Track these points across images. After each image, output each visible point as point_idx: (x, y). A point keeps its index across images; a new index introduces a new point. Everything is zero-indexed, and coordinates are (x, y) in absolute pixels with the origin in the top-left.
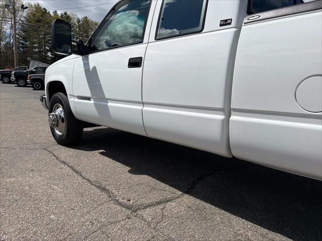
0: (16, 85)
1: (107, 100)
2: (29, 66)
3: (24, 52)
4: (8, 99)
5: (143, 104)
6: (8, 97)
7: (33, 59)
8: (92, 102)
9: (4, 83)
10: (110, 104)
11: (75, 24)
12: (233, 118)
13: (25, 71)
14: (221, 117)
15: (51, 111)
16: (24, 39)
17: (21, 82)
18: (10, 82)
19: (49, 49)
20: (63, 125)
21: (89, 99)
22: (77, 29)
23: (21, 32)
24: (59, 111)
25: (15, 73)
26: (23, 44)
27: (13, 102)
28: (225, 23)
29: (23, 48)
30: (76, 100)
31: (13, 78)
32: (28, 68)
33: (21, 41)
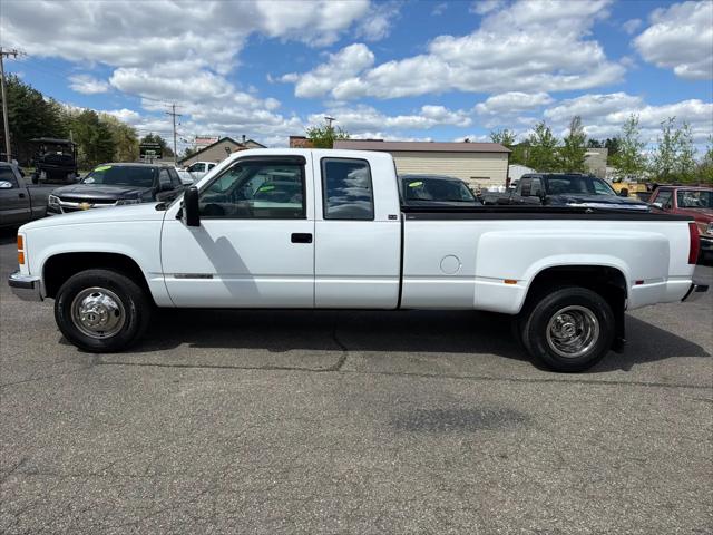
5: (316, 277)
10: (259, 280)
12: (406, 281)
20: (114, 321)
21: (209, 277)
28: (392, 217)
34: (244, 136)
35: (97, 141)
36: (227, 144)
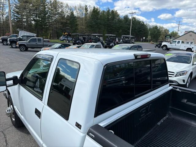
9: (4, 45)
13: (16, 38)
17: (14, 45)
19: (32, 19)
29: (16, 19)
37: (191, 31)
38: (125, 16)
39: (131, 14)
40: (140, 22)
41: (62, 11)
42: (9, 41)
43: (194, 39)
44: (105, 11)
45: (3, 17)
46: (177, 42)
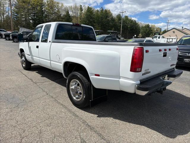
0: (13, 41)
1: (33, 56)
2: (19, 30)
3: (17, 20)
4: (9, 50)
5: (39, 58)
6: (8, 49)
7: (21, 27)
8: (30, 56)
9: (6, 40)
10: (34, 57)
11: (45, 3)
12: (51, 62)
13: (17, 34)
14: (50, 62)
15: (21, 58)
16: (17, 13)
17: (15, 40)
18: (9, 40)
19: (31, 18)
20: (24, 63)
21: (30, 55)
22: (47, 6)
23: (15, 8)
24: (23, 58)
25: (12, 35)
26: (16, 16)
27: (10, 52)
28: (50, 42)
29: (16, 18)
30: (27, 55)
31: (11, 37)
32: (19, 32)
33: (15, 14)
34: (183, 27)
35: (148, 32)
36: (174, 30)
37: (174, 28)
38: (117, 15)
39: (122, 13)
40: (132, 20)
41: (58, 11)
42: (11, 36)
43: (176, 35)
44: (99, 11)
45: (4, 16)
46: (158, 37)
